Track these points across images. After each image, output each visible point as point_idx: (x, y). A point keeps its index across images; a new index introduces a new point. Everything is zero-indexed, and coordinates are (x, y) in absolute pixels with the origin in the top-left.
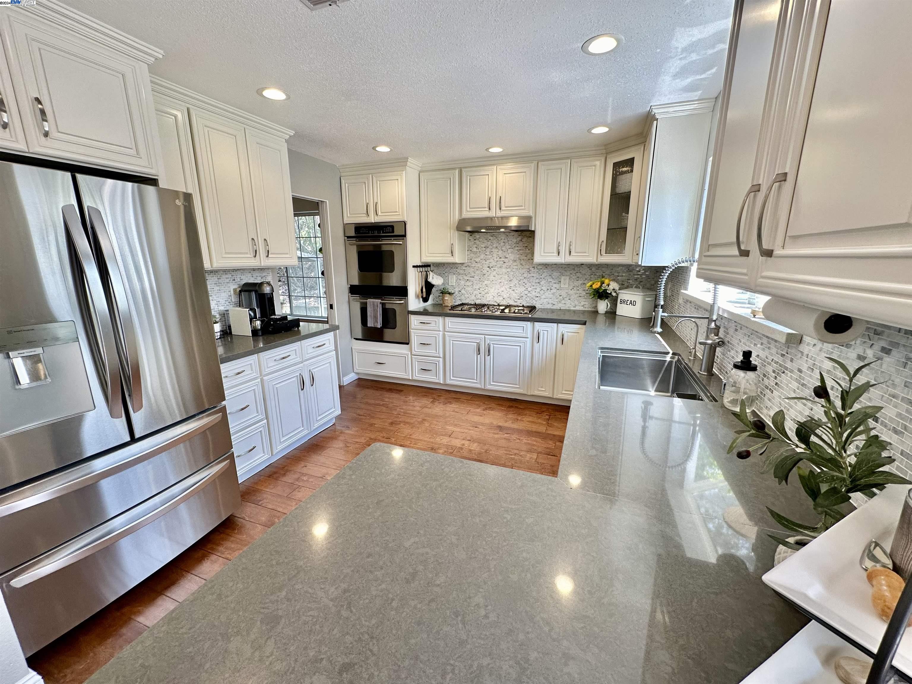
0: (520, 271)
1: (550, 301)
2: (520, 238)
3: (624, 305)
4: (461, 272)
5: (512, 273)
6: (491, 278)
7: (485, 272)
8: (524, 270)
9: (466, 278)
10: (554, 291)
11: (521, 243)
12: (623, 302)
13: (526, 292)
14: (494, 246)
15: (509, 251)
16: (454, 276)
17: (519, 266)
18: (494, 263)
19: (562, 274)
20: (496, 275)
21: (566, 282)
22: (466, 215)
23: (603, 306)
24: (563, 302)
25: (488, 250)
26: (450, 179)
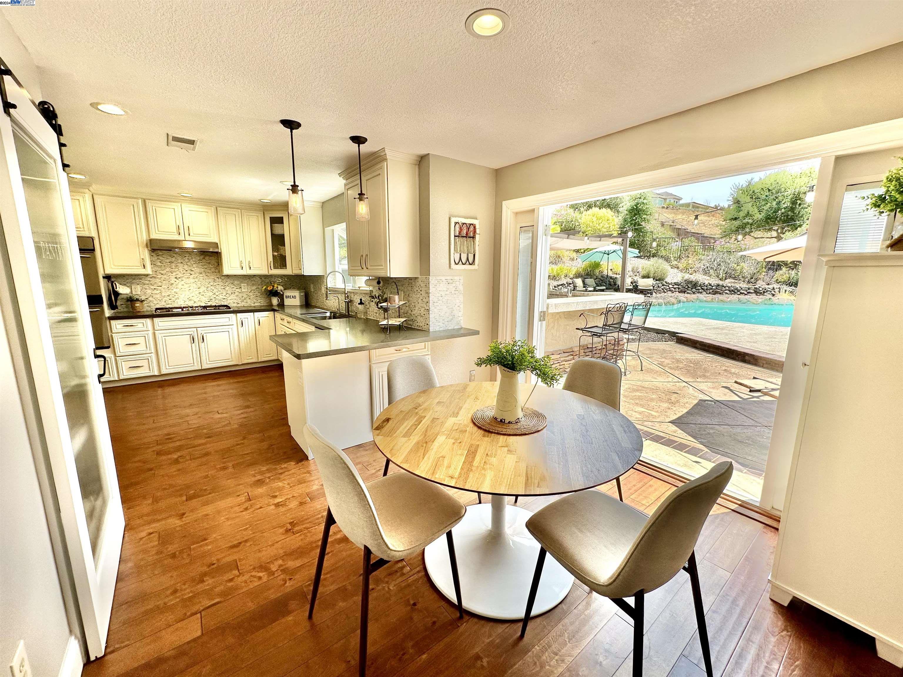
0: (207, 280)
1: (235, 301)
2: (202, 257)
3: (289, 299)
4: (147, 282)
5: (200, 282)
6: (180, 286)
7: (172, 282)
8: (210, 280)
9: (152, 287)
10: (237, 294)
11: (204, 260)
12: (288, 297)
13: (215, 296)
14: (179, 261)
15: (194, 266)
16: (139, 286)
17: (206, 277)
18: (180, 275)
19: (242, 282)
20: (184, 284)
21: (245, 288)
22: (154, 236)
23: (275, 301)
24: (245, 301)
25: (173, 265)
26: (133, 206)
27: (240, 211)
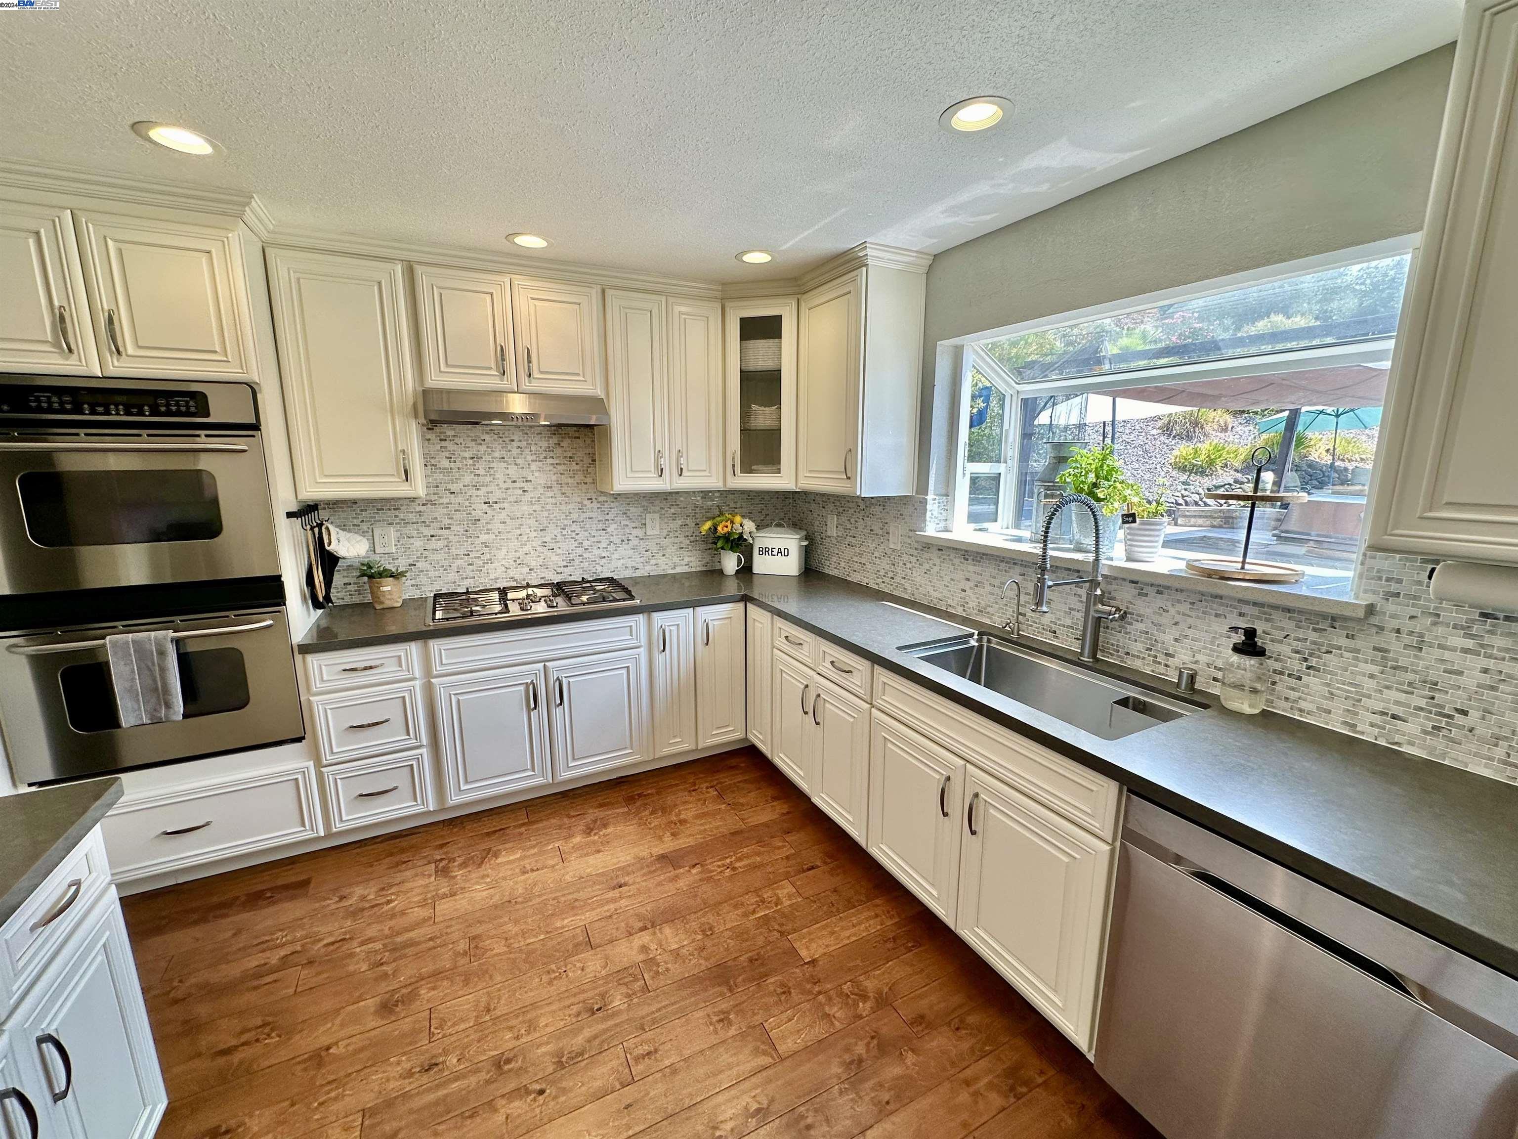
0: (563, 507)
1: (630, 563)
2: (555, 440)
3: (767, 558)
4: (412, 517)
5: (546, 514)
6: (496, 526)
7: (478, 514)
8: (571, 506)
9: (428, 532)
10: (634, 542)
11: (558, 451)
12: (764, 551)
13: (580, 551)
14: (497, 454)
15: (534, 467)
16: (392, 529)
17: (560, 498)
18: (497, 495)
19: (646, 510)
20: (508, 521)
21: (655, 527)
22: (435, 380)
23: (730, 562)
24: (653, 562)
25: (481, 466)
26: (380, 283)
27: (663, 299)
